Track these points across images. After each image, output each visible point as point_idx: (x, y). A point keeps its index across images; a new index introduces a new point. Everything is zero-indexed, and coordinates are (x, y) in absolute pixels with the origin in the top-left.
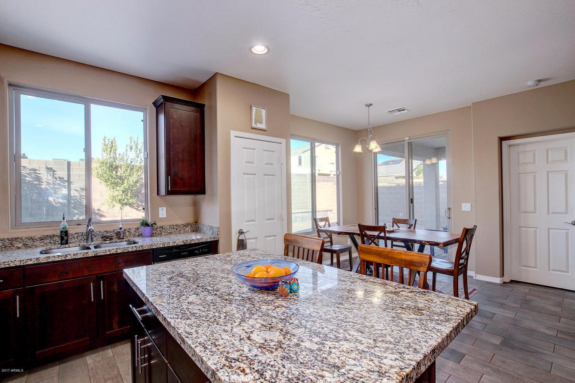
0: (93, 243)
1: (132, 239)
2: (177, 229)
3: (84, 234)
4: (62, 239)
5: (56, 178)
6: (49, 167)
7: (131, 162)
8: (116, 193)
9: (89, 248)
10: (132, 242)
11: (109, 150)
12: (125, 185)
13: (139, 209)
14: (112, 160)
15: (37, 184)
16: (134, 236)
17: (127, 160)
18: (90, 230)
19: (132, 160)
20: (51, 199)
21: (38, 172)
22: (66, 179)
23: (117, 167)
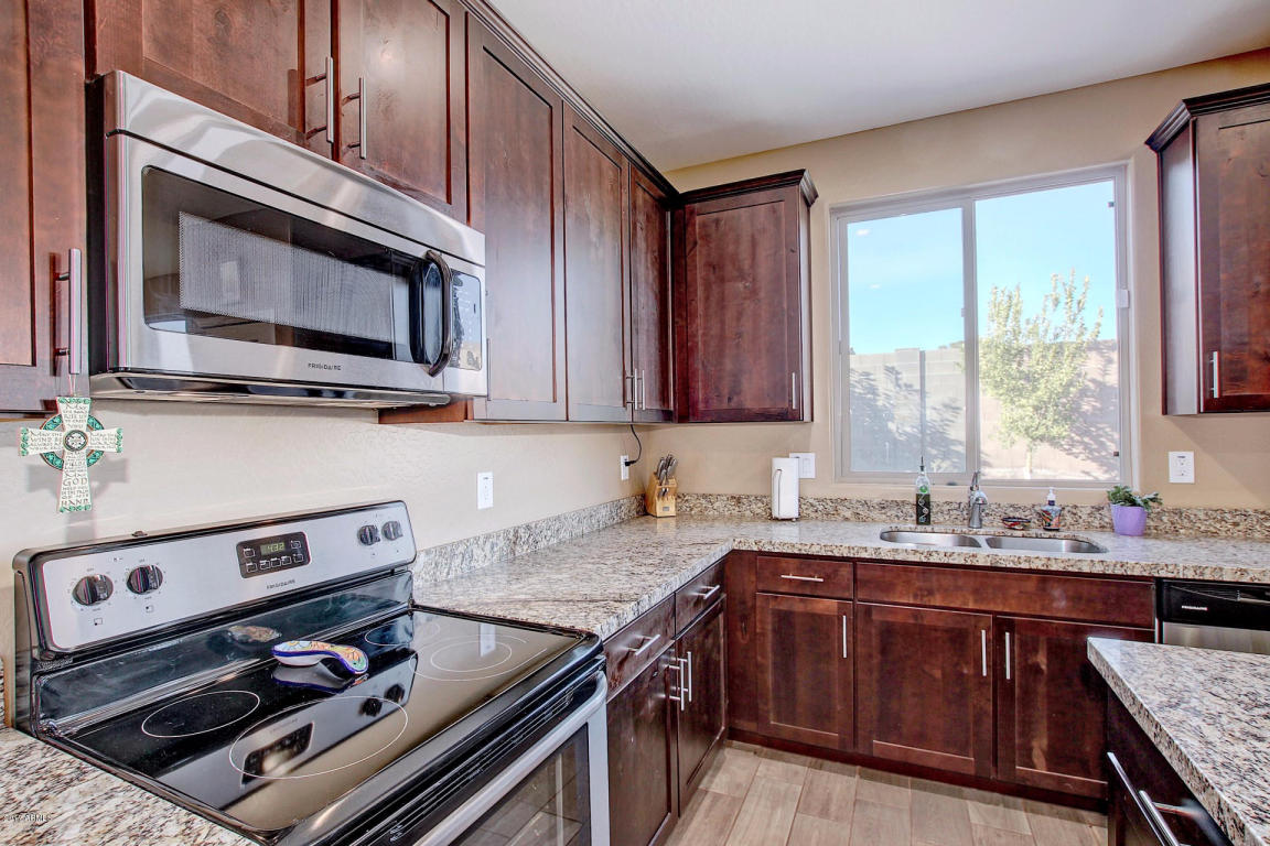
0: (982, 531)
1: (1082, 535)
2: (1236, 524)
3: (962, 506)
4: (919, 513)
5: (899, 386)
6: (889, 365)
7: (1056, 336)
8: (1018, 413)
9: (974, 544)
10: (1084, 545)
11: (1003, 313)
12: (1039, 393)
13: (1074, 450)
14: (1010, 336)
15: (870, 399)
16: (1089, 527)
17: (1046, 331)
18: (977, 500)
19: (1058, 331)
20: (892, 426)
21: (872, 377)
22: (917, 387)
23: (1020, 352)
